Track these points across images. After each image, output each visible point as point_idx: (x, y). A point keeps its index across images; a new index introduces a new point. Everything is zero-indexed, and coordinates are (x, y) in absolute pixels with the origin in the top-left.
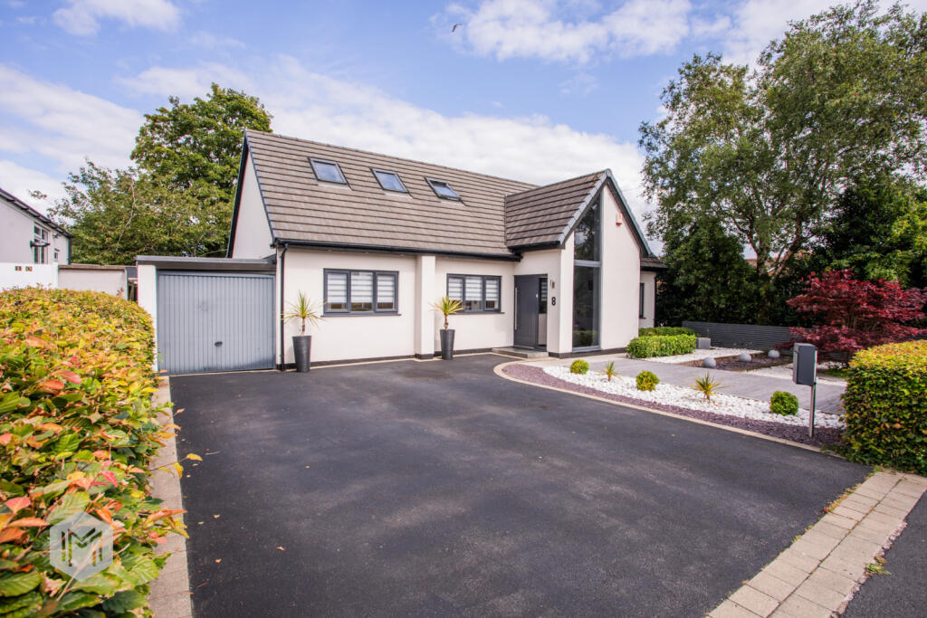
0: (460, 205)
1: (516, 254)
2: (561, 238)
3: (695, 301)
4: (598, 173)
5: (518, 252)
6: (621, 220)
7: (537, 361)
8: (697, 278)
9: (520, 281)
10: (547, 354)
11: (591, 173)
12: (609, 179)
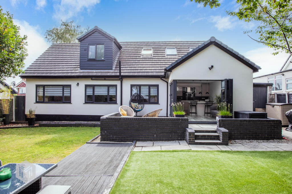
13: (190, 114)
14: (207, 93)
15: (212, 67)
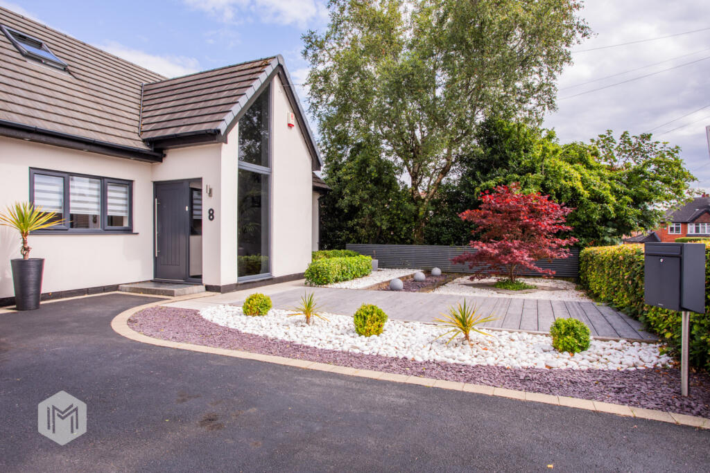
0: (65, 75)
1: (156, 150)
2: (222, 127)
3: (358, 223)
4: (267, 59)
5: (159, 146)
6: (293, 121)
7: (187, 300)
8: (362, 199)
9: (161, 189)
10: (203, 288)
11: (259, 58)
12: (280, 66)
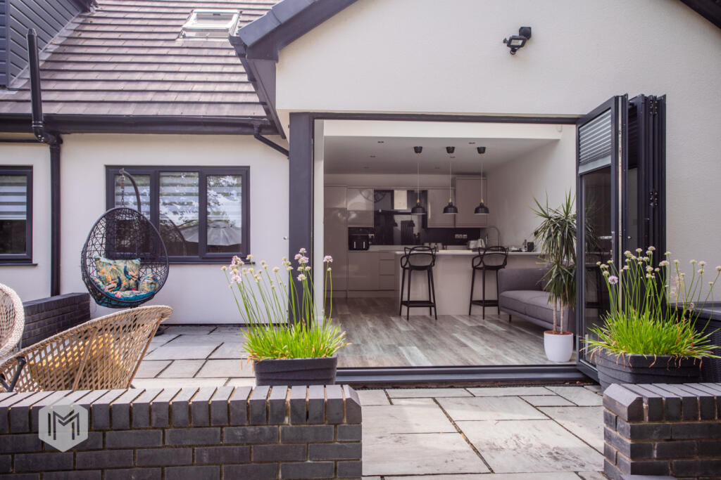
13: (404, 308)
14: (481, 208)
15: (526, 34)
